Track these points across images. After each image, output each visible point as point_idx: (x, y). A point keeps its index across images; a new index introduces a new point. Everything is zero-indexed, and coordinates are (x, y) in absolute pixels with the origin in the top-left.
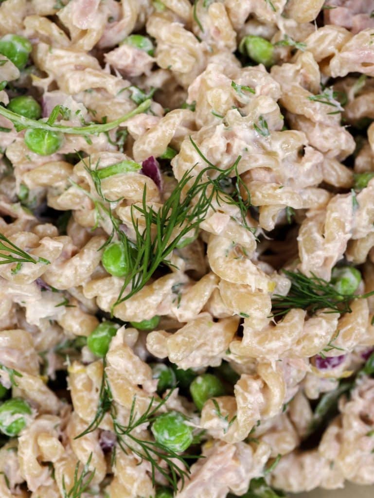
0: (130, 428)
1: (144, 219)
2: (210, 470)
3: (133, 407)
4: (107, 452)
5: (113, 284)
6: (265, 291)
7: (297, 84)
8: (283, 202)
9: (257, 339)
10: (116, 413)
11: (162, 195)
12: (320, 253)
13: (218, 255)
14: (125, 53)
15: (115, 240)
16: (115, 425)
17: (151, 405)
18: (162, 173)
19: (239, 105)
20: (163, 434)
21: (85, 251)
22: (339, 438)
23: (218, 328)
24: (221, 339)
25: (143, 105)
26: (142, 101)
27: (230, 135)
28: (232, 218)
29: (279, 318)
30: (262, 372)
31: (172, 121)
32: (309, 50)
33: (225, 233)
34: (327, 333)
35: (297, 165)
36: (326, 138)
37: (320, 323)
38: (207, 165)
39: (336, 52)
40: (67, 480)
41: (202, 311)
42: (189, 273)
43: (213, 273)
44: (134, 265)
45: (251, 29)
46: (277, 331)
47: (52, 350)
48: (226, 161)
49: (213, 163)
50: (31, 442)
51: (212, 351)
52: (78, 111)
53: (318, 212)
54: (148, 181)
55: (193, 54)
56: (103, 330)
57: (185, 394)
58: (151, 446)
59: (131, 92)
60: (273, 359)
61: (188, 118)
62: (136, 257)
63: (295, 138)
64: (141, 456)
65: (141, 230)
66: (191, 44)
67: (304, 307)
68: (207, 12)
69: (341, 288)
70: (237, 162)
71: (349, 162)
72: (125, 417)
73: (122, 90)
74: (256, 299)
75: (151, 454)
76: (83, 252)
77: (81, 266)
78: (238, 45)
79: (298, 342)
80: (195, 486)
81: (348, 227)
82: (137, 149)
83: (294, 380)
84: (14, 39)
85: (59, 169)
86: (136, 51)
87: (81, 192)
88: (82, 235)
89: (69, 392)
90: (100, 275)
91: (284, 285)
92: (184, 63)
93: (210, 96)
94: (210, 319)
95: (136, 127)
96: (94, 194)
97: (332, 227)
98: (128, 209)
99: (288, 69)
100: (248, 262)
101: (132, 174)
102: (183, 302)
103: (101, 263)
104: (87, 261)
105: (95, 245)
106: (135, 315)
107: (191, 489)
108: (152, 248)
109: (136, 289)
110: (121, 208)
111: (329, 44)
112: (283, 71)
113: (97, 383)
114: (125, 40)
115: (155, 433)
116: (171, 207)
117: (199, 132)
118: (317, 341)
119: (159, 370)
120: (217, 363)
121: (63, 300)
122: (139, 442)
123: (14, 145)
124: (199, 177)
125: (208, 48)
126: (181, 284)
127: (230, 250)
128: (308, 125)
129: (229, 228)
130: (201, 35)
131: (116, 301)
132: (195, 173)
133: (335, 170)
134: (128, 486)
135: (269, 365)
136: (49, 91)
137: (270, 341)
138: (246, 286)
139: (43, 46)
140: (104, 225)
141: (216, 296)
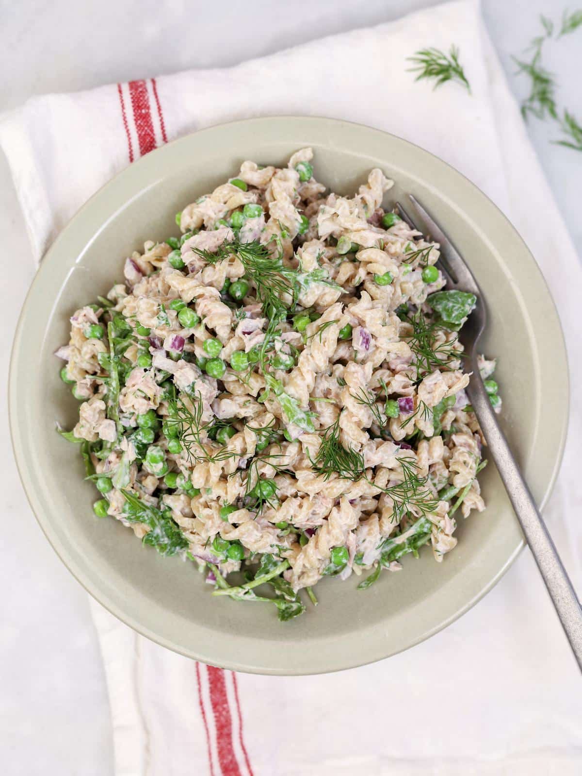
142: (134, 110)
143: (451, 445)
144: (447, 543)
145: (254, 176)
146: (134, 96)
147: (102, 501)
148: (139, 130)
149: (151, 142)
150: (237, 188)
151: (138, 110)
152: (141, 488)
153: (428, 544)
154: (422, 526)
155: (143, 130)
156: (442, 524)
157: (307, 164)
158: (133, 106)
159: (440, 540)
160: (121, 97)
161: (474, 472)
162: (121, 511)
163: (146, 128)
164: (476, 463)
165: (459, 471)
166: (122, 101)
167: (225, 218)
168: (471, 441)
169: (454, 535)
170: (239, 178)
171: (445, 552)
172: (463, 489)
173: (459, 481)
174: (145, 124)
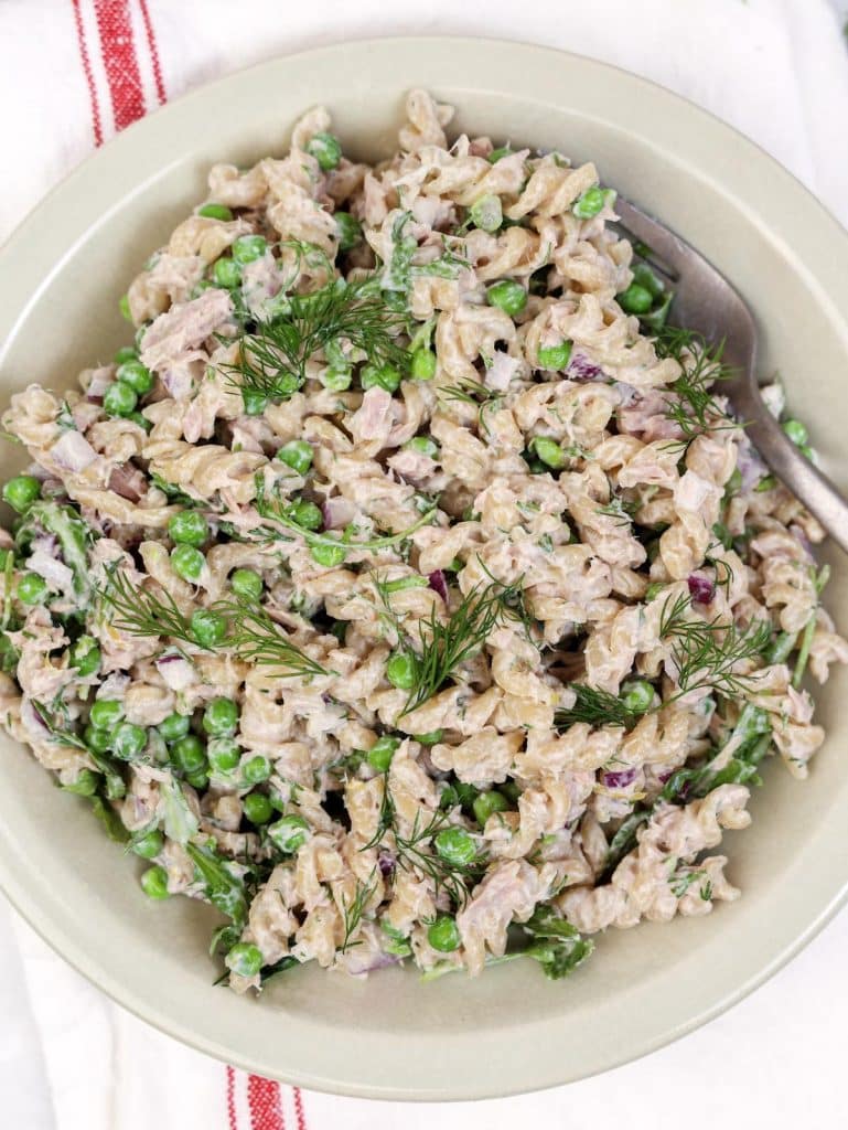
0: (413, 842)
1: (432, 633)
2: (494, 888)
3: (417, 819)
4: (387, 873)
5: (397, 695)
6: (548, 703)
7: (585, 495)
8: (566, 617)
9: (540, 750)
10: (398, 828)
11: (447, 608)
12: (605, 666)
13: (503, 668)
14: (408, 459)
15: (400, 652)
16: (398, 840)
17: (434, 820)
18: (448, 584)
19: (524, 522)
20: (446, 845)
21: (371, 663)
22: (634, 869)
23: (502, 740)
24: (506, 751)
25: (429, 516)
26: (427, 511)
27: (514, 552)
28: (516, 633)
29: (563, 731)
30: (546, 785)
31: (458, 535)
32: (596, 461)
33: (509, 648)
34: (610, 746)
35: (582, 578)
36: (613, 551)
37: (604, 736)
38: (493, 582)
39: (624, 463)
40: (347, 898)
41: (485, 725)
42: (474, 686)
43: (497, 686)
44: (421, 677)
45: (540, 431)
46: (561, 742)
47: (323, 769)
48: (511, 577)
49: (498, 578)
50: (312, 858)
51: (497, 764)
52: (367, 528)
53: (606, 624)
54: (434, 595)
55: (479, 461)
56: (385, 743)
57: (468, 812)
58: (433, 860)
59: (416, 502)
60: (556, 770)
61: (475, 530)
62: (423, 669)
63: (579, 553)
64: (423, 871)
65: (428, 643)
66: (477, 451)
67: (590, 721)
68: (493, 417)
69: (630, 703)
70: (522, 578)
71: (643, 569)
72: (407, 833)
73: (408, 499)
74: (539, 710)
75: (435, 869)
76: (368, 663)
77: (368, 678)
78: (526, 447)
79: (581, 755)
80: (478, 905)
81: (634, 641)
82: (423, 561)
83: (581, 797)
84: (299, 446)
85: (342, 578)
86: (420, 457)
87: (365, 603)
88: (362, 646)
89: (346, 811)
90: (385, 686)
91: (569, 698)
92: (470, 472)
93: (496, 513)
94: (495, 732)
95: (423, 539)
96: (379, 606)
97: (617, 641)
98: (416, 622)
99: (575, 480)
100: (532, 675)
101: (419, 589)
102: (468, 715)
103: (385, 675)
104: (373, 672)
105: (380, 657)
106: (420, 728)
107: (475, 908)
108: (439, 660)
109: (421, 701)
110: (408, 621)
111: (618, 455)
112: (572, 481)
113: (378, 798)
114: (409, 443)
115: (438, 846)
116: (459, 621)
117: (485, 546)
118: (599, 753)
119: (442, 786)
120: (502, 779)
121: (345, 712)
122: (422, 856)
123: (297, 555)
124: (485, 593)
125: (495, 453)
126: (465, 697)
127: (515, 664)
128: (595, 536)
129: (513, 642)
130: (487, 438)
131: (400, 713)
132: (481, 590)
133: (625, 580)
134: (410, 904)
135: (552, 778)
136: (331, 497)
137: (554, 751)
138: (530, 698)
139: (325, 453)
140: (388, 637)
141: (501, 711)
142: (102, 39)
143: (754, 560)
144: (807, 739)
145: (239, 191)
146: (102, 11)
147: (155, 869)
148: (112, 77)
149: (136, 100)
150: (213, 220)
151: (109, 38)
152: (214, 825)
153: (771, 753)
154: (752, 724)
155: (119, 77)
156: (787, 706)
157: (324, 135)
158: (101, 31)
159: (791, 737)
160: (78, 13)
161: (813, 594)
162: (192, 880)
163: (125, 74)
164: (810, 577)
165: (785, 601)
166: (79, 20)
167: (205, 277)
168: (788, 542)
169: (814, 722)
170: (210, 201)
171: (807, 758)
172: (802, 633)
173: (791, 621)
174: (124, 66)
